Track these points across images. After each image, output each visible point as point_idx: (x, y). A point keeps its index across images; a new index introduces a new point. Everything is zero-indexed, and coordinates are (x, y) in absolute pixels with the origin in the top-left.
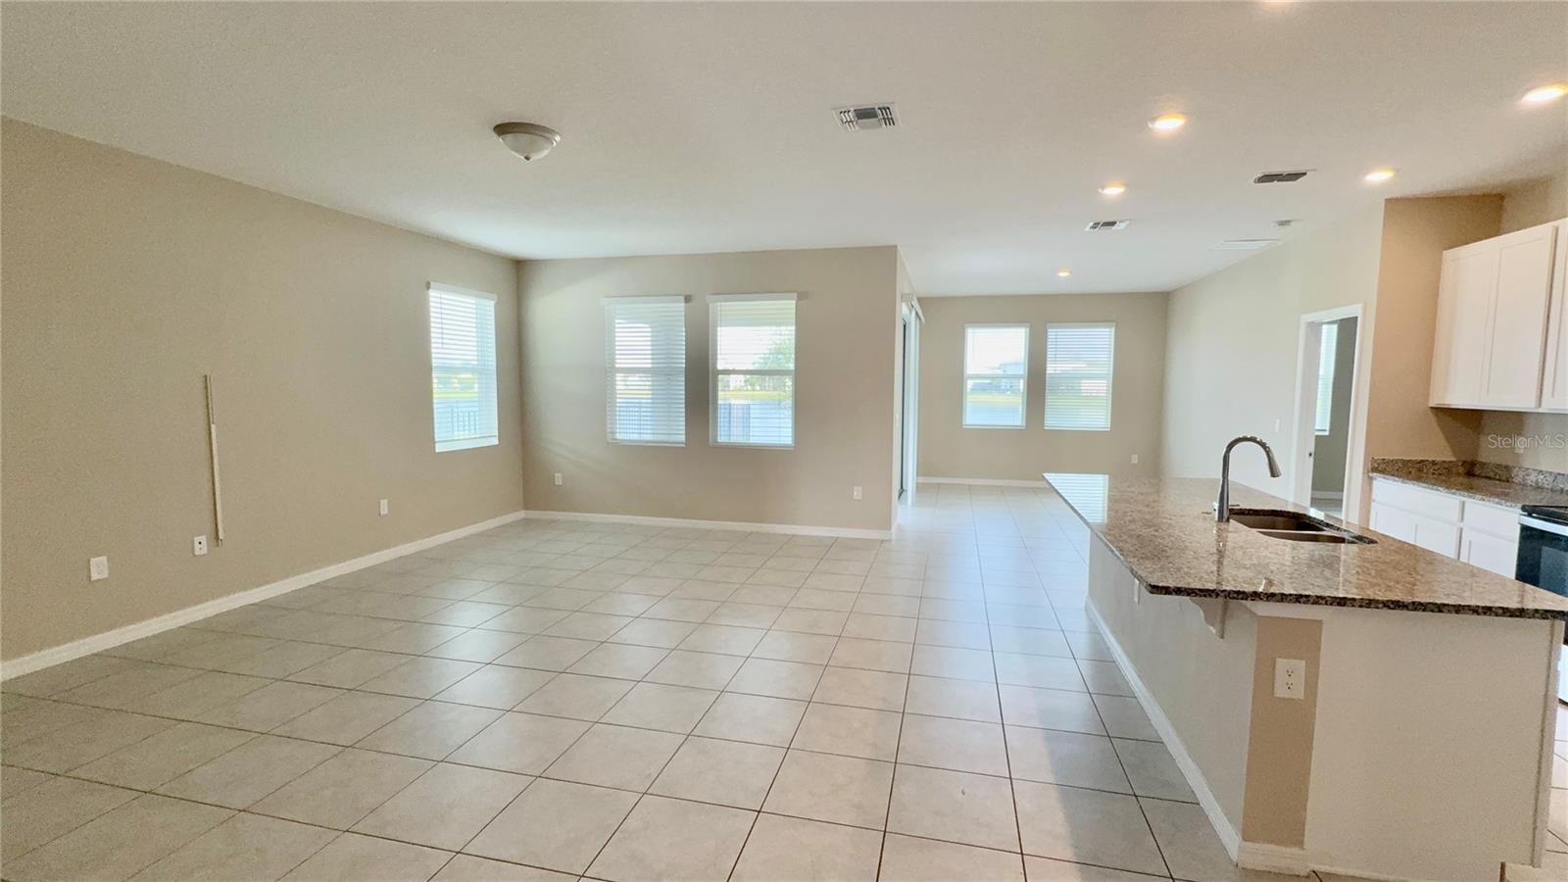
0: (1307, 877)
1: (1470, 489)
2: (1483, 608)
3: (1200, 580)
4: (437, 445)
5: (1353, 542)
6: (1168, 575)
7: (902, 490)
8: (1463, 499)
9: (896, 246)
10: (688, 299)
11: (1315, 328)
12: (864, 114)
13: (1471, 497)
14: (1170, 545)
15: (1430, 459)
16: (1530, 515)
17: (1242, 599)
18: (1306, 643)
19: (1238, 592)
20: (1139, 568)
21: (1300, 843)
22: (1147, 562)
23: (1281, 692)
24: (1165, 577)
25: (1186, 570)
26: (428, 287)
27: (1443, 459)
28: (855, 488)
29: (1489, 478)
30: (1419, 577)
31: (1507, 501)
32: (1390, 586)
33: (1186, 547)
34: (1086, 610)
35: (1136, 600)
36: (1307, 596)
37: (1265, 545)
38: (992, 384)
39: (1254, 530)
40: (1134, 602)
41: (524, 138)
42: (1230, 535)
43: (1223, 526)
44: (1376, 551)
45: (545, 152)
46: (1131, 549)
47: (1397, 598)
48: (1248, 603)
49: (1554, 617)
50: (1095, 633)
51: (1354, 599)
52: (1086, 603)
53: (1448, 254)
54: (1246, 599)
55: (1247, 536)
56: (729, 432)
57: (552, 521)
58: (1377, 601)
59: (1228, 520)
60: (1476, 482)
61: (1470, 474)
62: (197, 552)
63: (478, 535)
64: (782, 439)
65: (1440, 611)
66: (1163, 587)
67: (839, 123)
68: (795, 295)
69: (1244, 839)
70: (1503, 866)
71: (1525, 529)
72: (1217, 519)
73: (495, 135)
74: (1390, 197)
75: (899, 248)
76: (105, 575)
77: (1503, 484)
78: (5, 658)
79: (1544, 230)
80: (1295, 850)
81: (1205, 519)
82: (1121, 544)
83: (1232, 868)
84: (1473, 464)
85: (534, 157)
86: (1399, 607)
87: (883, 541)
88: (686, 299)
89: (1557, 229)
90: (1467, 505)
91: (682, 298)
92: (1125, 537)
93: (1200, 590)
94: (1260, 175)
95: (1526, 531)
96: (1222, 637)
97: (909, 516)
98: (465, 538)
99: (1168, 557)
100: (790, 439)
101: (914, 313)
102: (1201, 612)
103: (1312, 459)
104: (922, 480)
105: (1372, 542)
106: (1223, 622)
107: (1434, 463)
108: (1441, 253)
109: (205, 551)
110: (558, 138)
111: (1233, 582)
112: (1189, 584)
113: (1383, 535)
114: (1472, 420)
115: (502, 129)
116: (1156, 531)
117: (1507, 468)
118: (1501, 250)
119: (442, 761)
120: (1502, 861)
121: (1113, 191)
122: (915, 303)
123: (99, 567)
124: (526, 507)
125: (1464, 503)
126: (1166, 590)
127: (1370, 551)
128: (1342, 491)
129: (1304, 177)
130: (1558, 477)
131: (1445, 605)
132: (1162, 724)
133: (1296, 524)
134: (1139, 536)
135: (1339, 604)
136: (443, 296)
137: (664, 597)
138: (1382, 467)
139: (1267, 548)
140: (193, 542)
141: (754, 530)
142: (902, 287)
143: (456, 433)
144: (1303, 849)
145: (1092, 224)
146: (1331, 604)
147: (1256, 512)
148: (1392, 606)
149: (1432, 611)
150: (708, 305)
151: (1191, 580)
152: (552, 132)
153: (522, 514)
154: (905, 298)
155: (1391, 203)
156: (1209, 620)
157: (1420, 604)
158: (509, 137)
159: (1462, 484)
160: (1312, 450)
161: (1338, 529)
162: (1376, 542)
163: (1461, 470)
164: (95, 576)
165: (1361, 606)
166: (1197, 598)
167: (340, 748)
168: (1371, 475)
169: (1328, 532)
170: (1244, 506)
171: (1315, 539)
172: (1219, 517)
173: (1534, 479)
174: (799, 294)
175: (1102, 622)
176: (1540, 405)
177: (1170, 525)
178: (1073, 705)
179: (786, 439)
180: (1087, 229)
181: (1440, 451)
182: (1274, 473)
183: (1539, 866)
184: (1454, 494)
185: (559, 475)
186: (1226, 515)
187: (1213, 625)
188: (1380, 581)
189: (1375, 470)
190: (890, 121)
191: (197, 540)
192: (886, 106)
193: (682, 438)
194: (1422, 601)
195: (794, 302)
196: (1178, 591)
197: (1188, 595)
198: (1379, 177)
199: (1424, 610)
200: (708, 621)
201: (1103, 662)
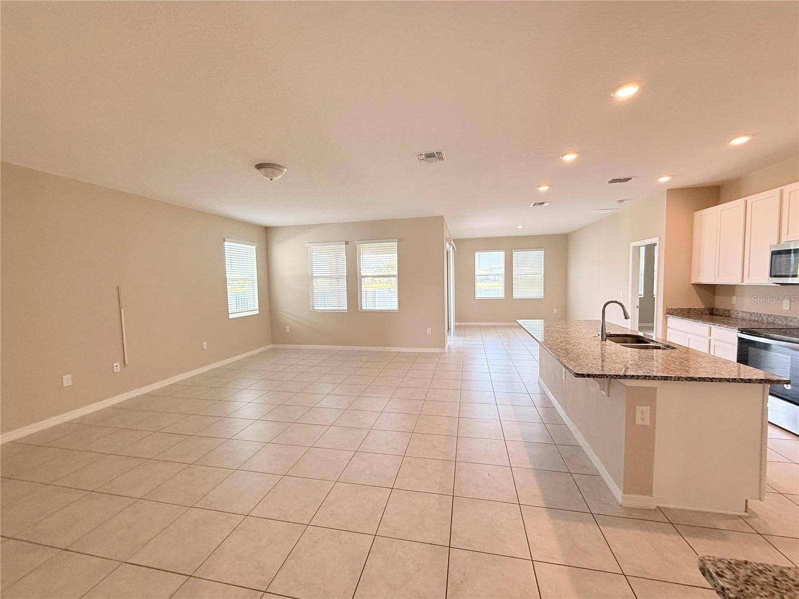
0: (655, 510)
1: (713, 321)
2: (732, 379)
3: (598, 370)
4: (230, 315)
5: (664, 349)
6: (583, 368)
7: (449, 329)
8: (710, 326)
9: (443, 216)
10: (347, 243)
11: (637, 249)
12: (430, 156)
13: (713, 325)
14: (581, 353)
15: (693, 308)
16: (742, 333)
17: (619, 378)
18: (650, 399)
19: (617, 375)
20: (569, 365)
21: (651, 494)
22: (572, 362)
23: (639, 422)
24: (581, 369)
25: (591, 365)
26: (224, 241)
27: (699, 307)
28: (428, 329)
29: (721, 316)
30: (699, 365)
31: (731, 326)
32: (687, 370)
33: (588, 353)
34: (538, 383)
35: (564, 378)
36: (649, 376)
37: (625, 351)
38: (486, 278)
39: (618, 344)
40: (563, 379)
41: (270, 170)
42: (607, 347)
43: (604, 343)
44: (677, 352)
45: (279, 177)
46: (564, 355)
47: (692, 376)
48: (622, 381)
49: (765, 382)
50: (543, 393)
51: (671, 377)
52: (539, 380)
53: (697, 214)
54: (621, 378)
55: (616, 347)
56: (367, 304)
57: (286, 349)
58: (682, 378)
59: (605, 340)
60: (714, 317)
61: (712, 314)
62: (115, 371)
63: (251, 357)
64: (393, 307)
65: (712, 381)
66: (581, 374)
67: (417, 160)
68: (397, 240)
69: (625, 493)
70: (746, 501)
71: (740, 339)
72: (600, 339)
73: (256, 169)
74: (669, 188)
75: (445, 217)
76: (70, 383)
77: (727, 318)
78: (3, 432)
79: (741, 201)
80: (648, 497)
81: (595, 340)
82: (558, 353)
83: (619, 507)
84: (713, 309)
85: (274, 179)
86: (692, 379)
87: (441, 353)
88: (346, 243)
89: (746, 201)
90: (712, 329)
91: (344, 242)
92: (559, 350)
93: (599, 375)
94: (610, 180)
95: (741, 340)
96: (608, 396)
97: (452, 341)
98: (245, 358)
99: (581, 359)
100: (397, 307)
101: (451, 246)
102: (598, 384)
103: (638, 309)
104: (457, 324)
105: (674, 348)
106: (608, 389)
107: (695, 309)
108: (693, 213)
109: (119, 370)
110: (285, 170)
111: (613, 370)
112: (593, 372)
113: (679, 345)
114: (711, 290)
115: (259, 166)
116: (573, 346)
117: (729, 311)
118: (721, 211)
119: (237, 469)
120: (746, 498)
121: (544, 189)
122: (452, 242)
123: (67, 380)
124: (273, 343)
125: (711, 327)
126: (583, 376)
127: (674, 353)
128: (653, 323)
129: (630, 180)
130: (753, 314)
131: (713, 378)
132: (580, 438)
133: (637, 341)
134: (565, 349)
135: (664, 380)
136: (231, 245)
137: (340, 384)
138: (671, 312)
139: (626, 353)
140: (113, 366)
141: (381, 350)
142: (447, 235)
143: (238, 309)
144: (652, 496)
145: (533, 204)
146: (661, 380)
147: (618, 336)
148: (689, 380)
149: (708, 381)
150: (356, 246)
151: (594, 370)
152: (283, 167)
153: (271, 346)
154: (448, 240)
155: (670, 191)
156: (602, 389)
157: (702, 378)
158: (263, 170)
159: (707, 319)
160: (638, 305)
161: (657, 342)
162: (676, 348)
163: (707, 312)
164: (65, 385)
165: (674, 380)
166: (598, 379)
167: (187, 465)
168: (666, 315)
169: (652, 344)
170: (612, 333)
171: (647, 348)
172: (601, 339)
173: (741, 316)
174: (398, 239)
175: (547, 390)
176: (743, 282)
177: (579, 343)
178: (536, 429)
179: (395, 307)
180: (531, 206)
181: (697, 303)
182: (626, 317)
183: (763, 501)
184: (706, 323)
185: (288, 327)
186: (605, 337)
187: (604, 391)
188: (682, 368)
189: (668, 313)
190: (441, 158)
191: (115, 365)
192: (439, 152)
193: (346, 308)
194: (703, 377)
195: (396, 243)
196: (589, 376)
197: (594, 377)
198: (664, 179)
199: (704, 381)
200: (362, 395)
201: (548, 407)
